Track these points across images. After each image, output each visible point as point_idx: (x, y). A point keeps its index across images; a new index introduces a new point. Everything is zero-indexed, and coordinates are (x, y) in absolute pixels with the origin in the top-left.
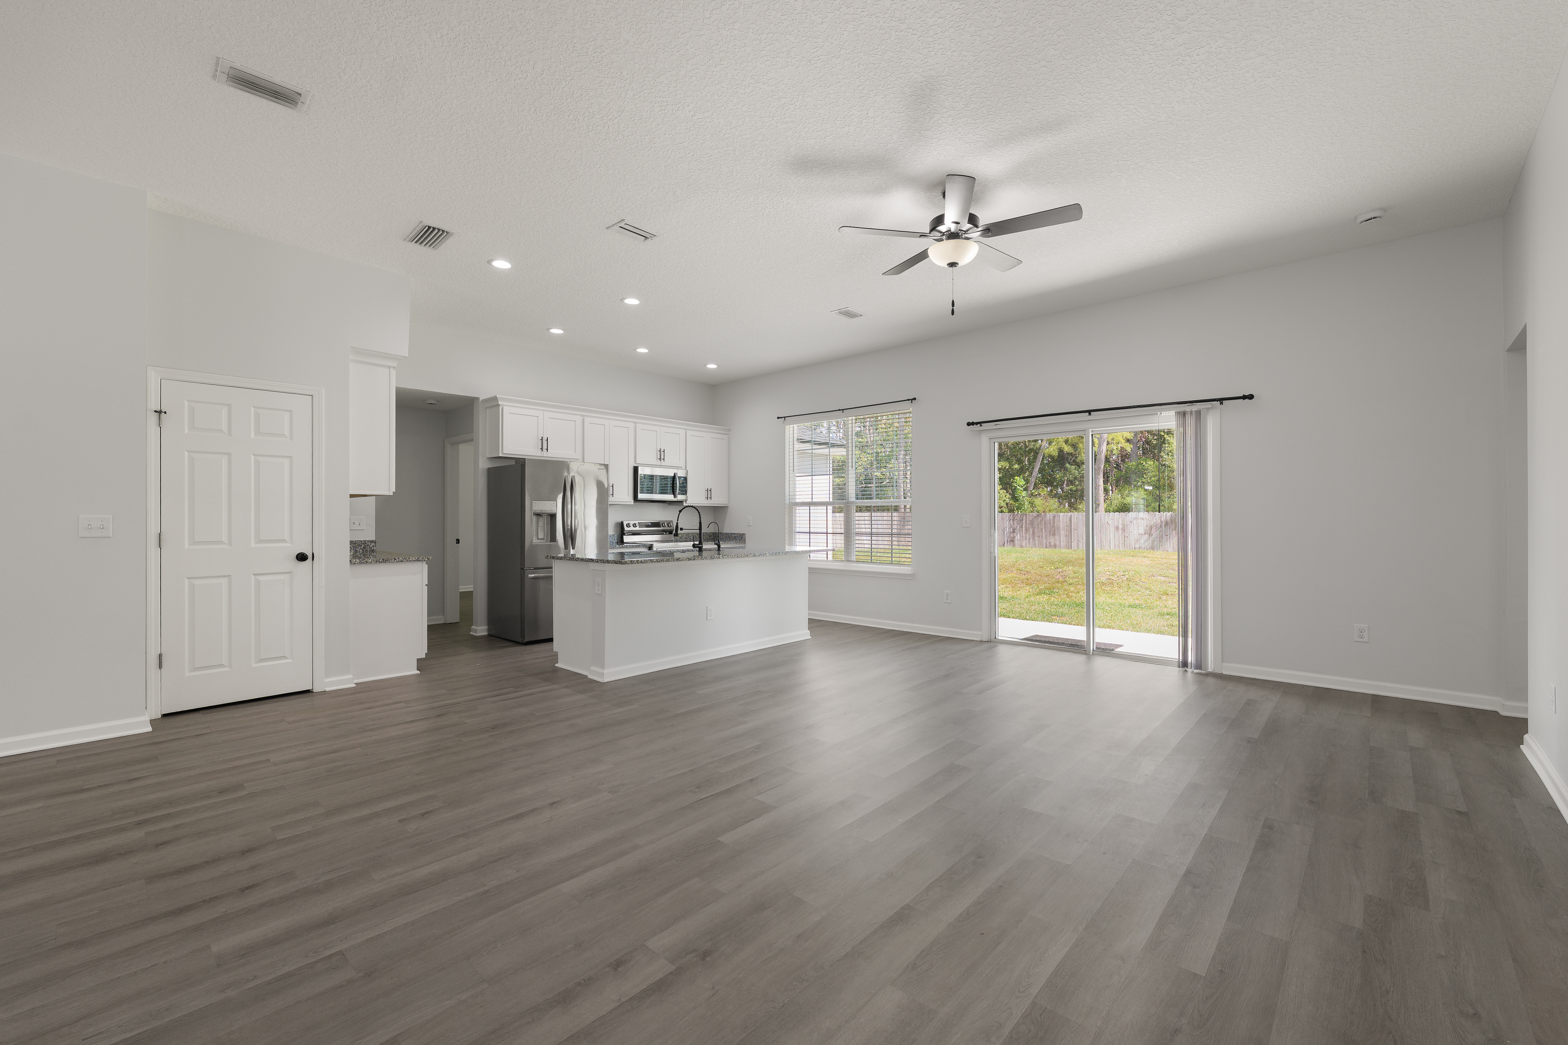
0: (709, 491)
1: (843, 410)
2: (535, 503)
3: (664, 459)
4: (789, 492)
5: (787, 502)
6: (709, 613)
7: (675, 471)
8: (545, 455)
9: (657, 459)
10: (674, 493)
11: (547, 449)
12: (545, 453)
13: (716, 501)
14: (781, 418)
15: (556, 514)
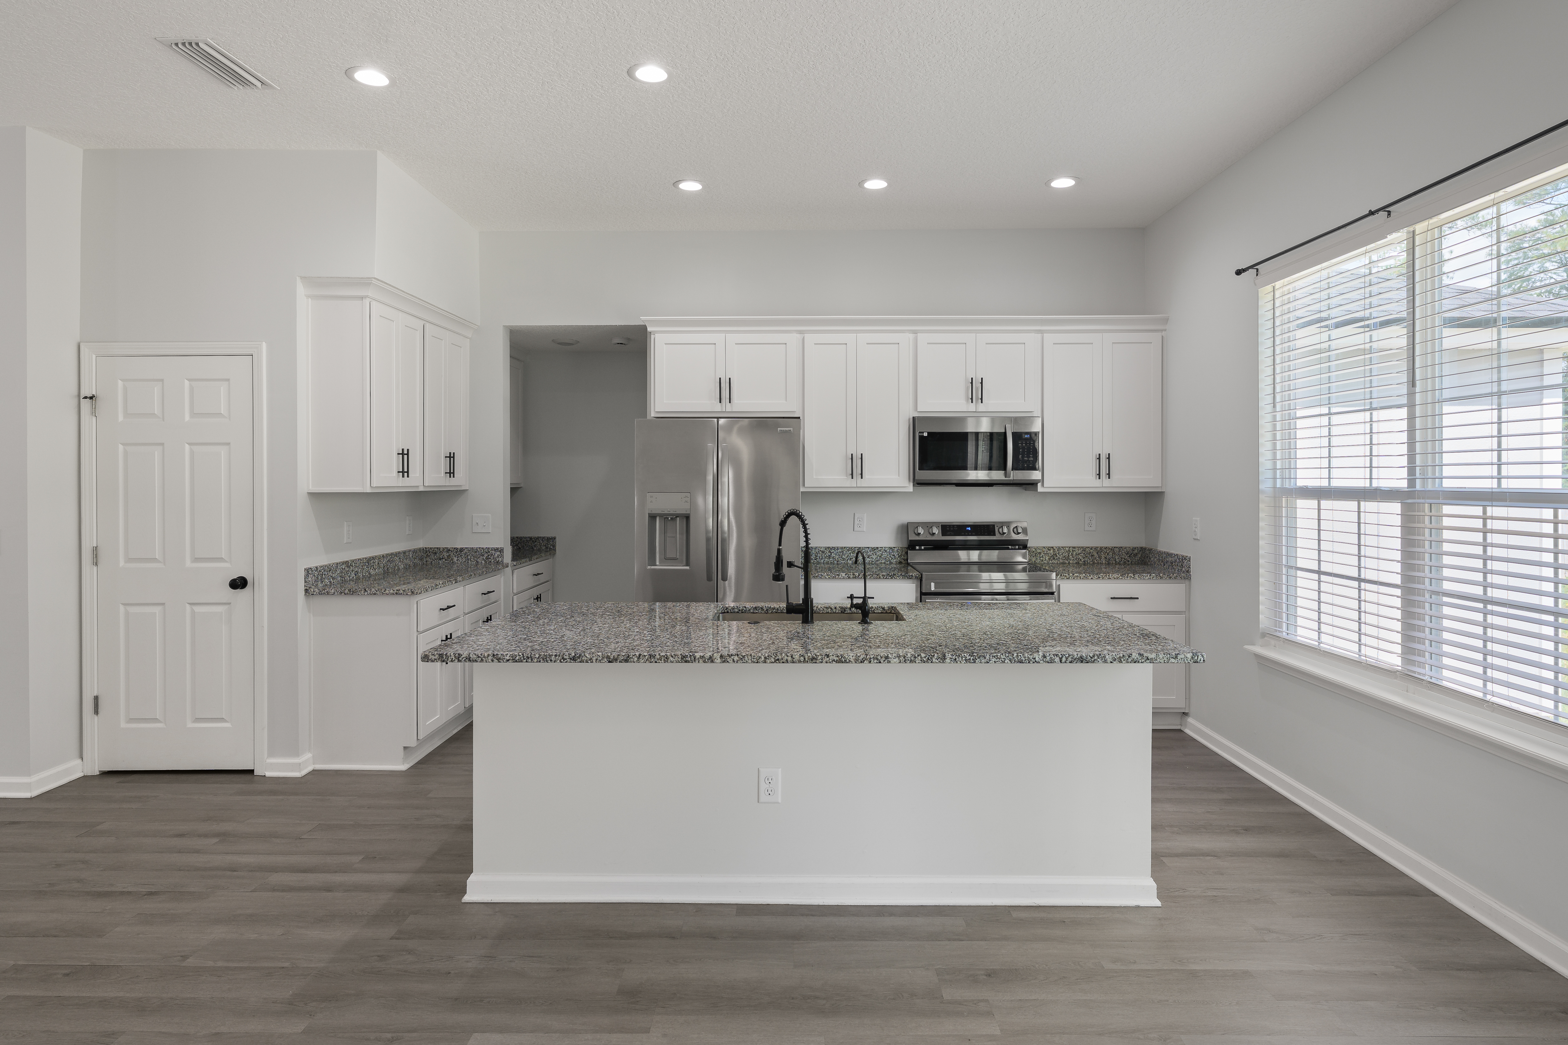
2: (651, 497)
4: (1270, 460)
5: (1265, 485)
8: (728, 409)
11: (730, 399)
12: (727, 405)
14: (1245, 269)
15: (689, 514)
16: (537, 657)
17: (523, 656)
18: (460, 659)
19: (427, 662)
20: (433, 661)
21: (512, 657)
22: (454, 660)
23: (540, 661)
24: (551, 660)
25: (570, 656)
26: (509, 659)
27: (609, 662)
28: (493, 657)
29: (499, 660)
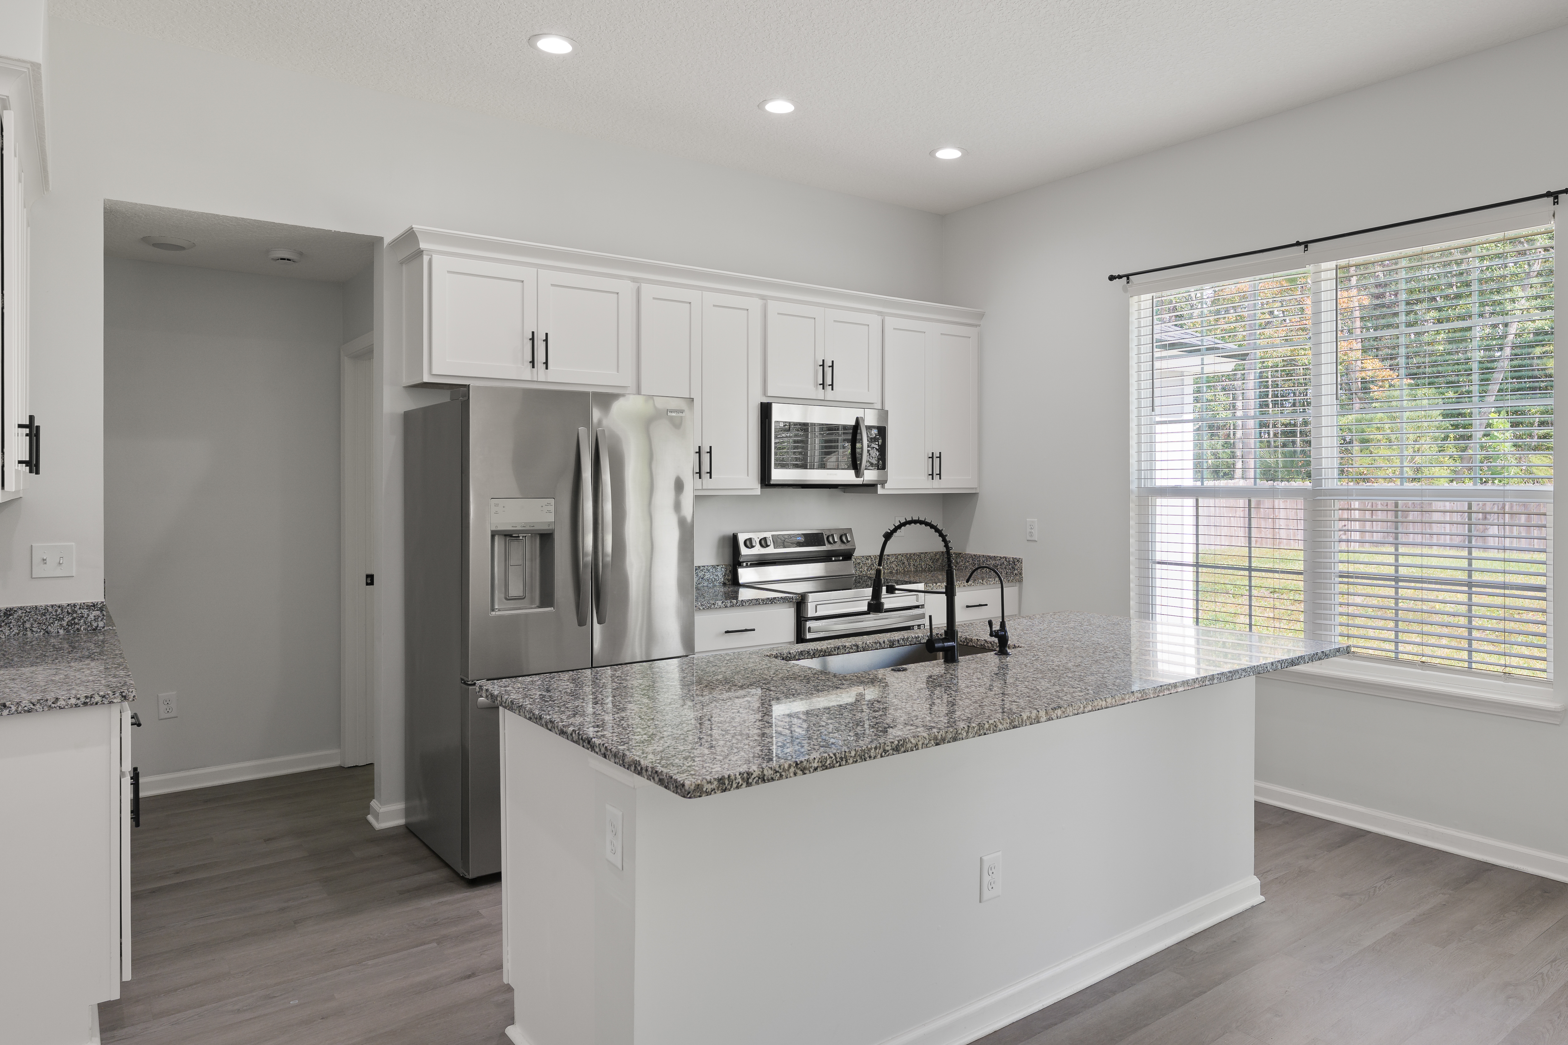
0: (935, 459)
1: (1306, 244)
2: (497, 505)
3: (832, 385)
4: (1139, 461)
5: (1133, 486)
6: (987, 879)
7: (859, 413)
8: (544, 378)
9: (816, 385)
10: (855, 465)
11: (546, 363)
12: (540, 374)
13: (950, 483)
14: (1120, 277)
15: (553, 530)
16: (853, 755)
17: (836, 758)
18: (750, 781)
19: (700, 796)
20: (708, 793)
21: (821, 762)
22: (741, 785)
23: (856, 761)
24: (870, 757)
25: (893, 745)
26: (818, 767)
27: (937, 744)
28: (795, 769)
29: (804, 771)
